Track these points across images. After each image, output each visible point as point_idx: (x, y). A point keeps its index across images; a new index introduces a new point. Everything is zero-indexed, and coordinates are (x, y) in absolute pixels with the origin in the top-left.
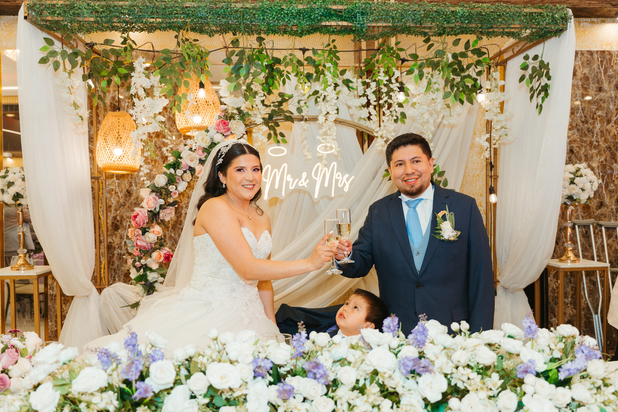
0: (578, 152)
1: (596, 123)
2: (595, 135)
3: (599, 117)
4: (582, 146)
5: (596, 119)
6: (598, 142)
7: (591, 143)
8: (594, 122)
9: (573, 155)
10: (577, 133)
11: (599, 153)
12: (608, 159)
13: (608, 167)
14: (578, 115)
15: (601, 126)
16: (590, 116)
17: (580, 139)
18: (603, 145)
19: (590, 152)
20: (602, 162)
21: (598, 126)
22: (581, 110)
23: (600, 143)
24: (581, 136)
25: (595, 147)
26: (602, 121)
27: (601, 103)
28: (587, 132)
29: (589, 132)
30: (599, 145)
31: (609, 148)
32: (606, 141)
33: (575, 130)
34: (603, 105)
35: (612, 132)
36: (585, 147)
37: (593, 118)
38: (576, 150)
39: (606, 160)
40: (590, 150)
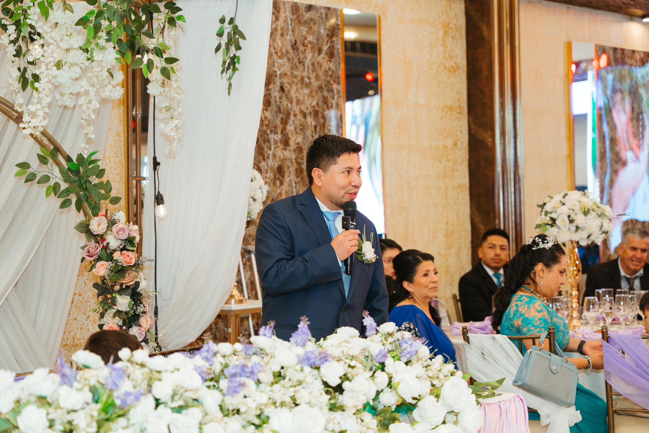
0: (289, 91)
1: (307, 51)
2: (306, 69)
3: (310, 43)
4: (293, 82)
5: (307, 46)
6: (309, 78)
7: (302, 79)
8: (305, 50)
9: (284, 95)
10: (287, 64)
14: (288, 38)
15: (313, 57)
16: (300, 41)
17: (292, 73)
22: (290, 33)
24: (292, 68)
28: (298, 64)
29: (300, 63)
31: (321, 88)
32: (317, 78)
33: (285, 60)
36: (296, 84)
37: (304, 45)
40: (302, 88)
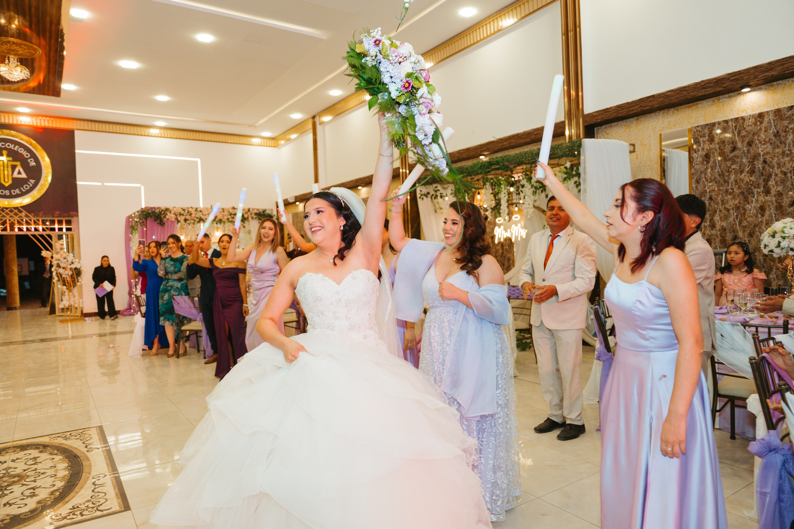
11: (734, 198)
12: (741, 202)
13: (741, 208)
18: (737, 191)
19: (726, 198)
20: (736, 204)
21: (733, 177)
23: (735, 190)
25: (730, 194)
26: (736, 173)
27: (735, 159)
30: (733, 191)
34: (737, 160)
35: (745, 180)
38: (714, 197)
39: (739, 203)
